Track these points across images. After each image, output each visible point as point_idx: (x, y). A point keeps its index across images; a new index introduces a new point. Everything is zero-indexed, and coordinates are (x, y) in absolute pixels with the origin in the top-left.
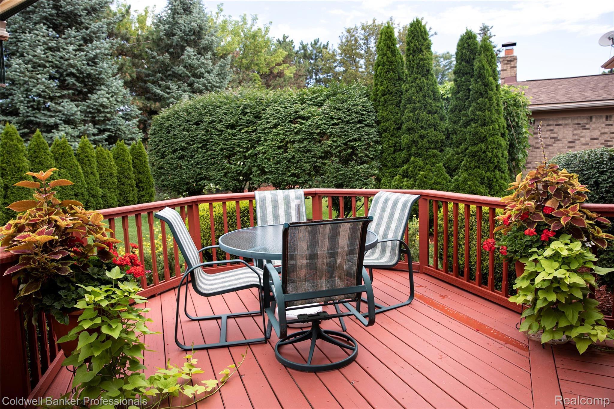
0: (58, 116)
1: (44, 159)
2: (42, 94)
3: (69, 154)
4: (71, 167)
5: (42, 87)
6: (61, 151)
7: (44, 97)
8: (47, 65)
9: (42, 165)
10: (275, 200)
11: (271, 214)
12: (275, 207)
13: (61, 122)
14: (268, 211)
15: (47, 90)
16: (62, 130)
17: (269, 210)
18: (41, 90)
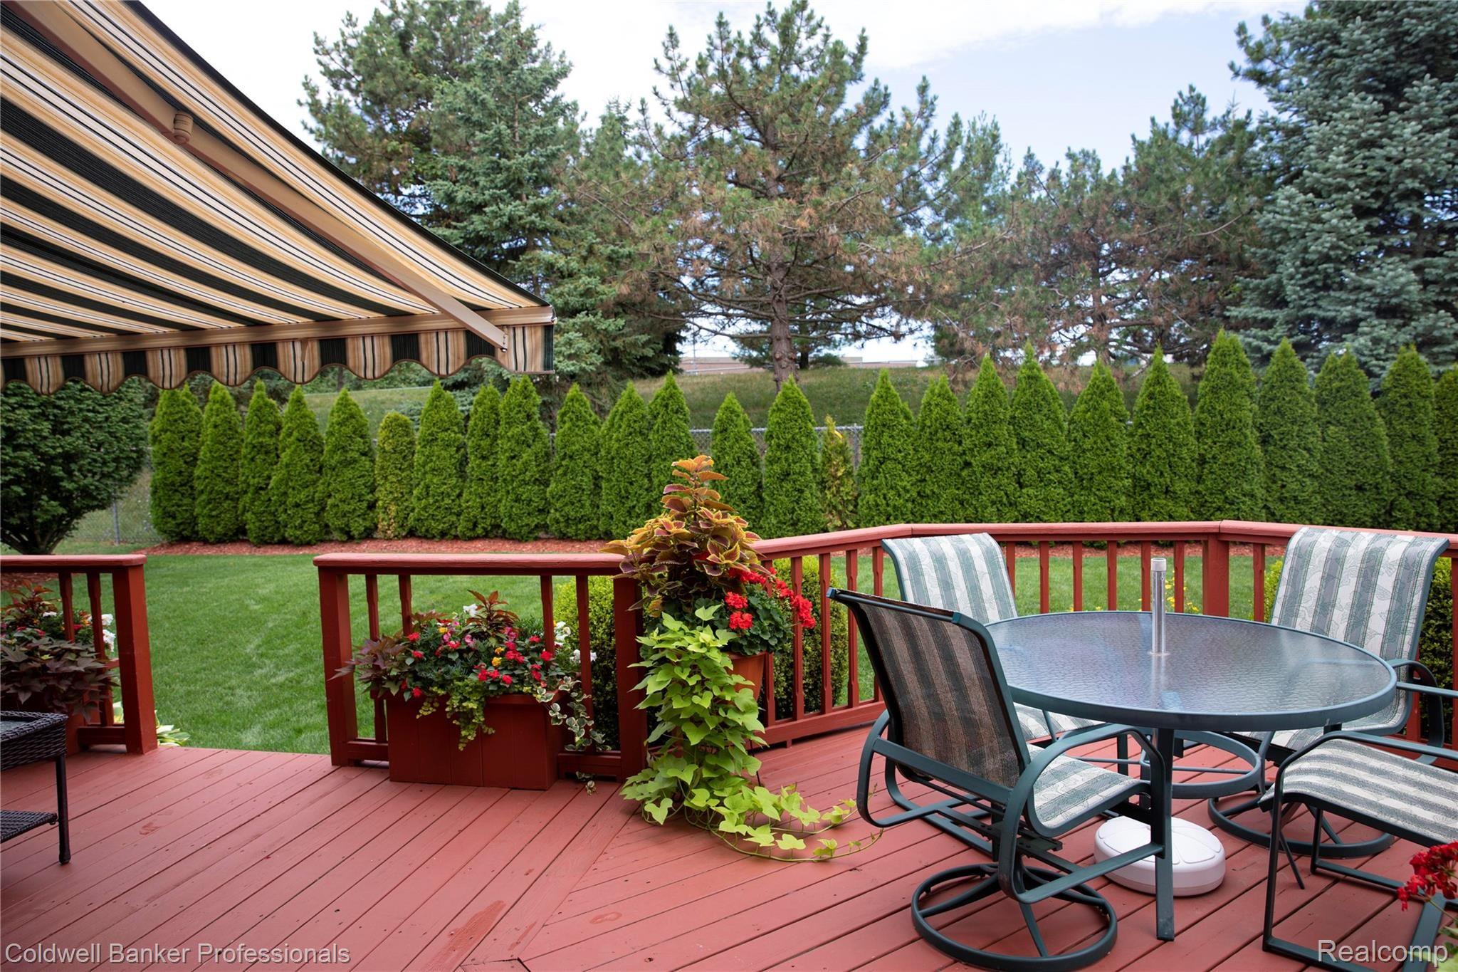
0: (1363, 300)
1: (1289, 402)
2: (1332, 253)
3: (1353, 392)
4: (1355, 421)
5: (1329, 239)
6: (1336, 384)
7: (1337, 260)
8: (1352, 184)
9: (1283, 416)
10: (1337, 560)
11: (1314, 596)
12: (1331, 578)
13: (1367, 313)
14: (1307, 585)
15: (1341, 243)
16: (1363, 334)
17: (1313, 582)
18: (1328, 245)
